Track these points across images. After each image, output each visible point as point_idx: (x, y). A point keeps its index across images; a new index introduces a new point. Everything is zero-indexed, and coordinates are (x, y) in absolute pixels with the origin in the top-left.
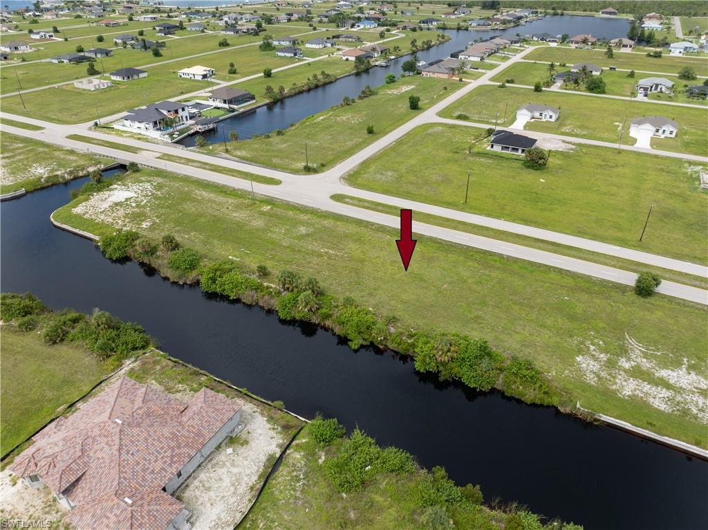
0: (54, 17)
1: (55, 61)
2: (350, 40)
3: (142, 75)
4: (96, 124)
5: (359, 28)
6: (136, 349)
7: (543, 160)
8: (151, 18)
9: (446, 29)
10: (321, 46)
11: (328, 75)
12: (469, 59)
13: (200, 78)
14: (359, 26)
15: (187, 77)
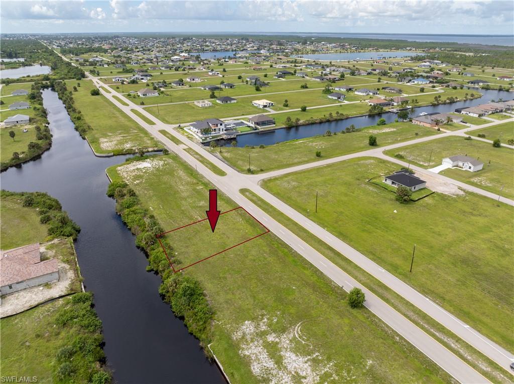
0: (234, 62)
1: (203, 89)
2: (393, 91)
3: (233, 102)
4: (180, 126)
5: (413, 83)
6: (65, 235)
7: (407, 197)
8: (283, 66)
9: (489, 89)
10: (364, 94)
11: (342, 114)
12: (469, 114)
13: (261, 107)
14: (414, 82)
15: (256, 105)
